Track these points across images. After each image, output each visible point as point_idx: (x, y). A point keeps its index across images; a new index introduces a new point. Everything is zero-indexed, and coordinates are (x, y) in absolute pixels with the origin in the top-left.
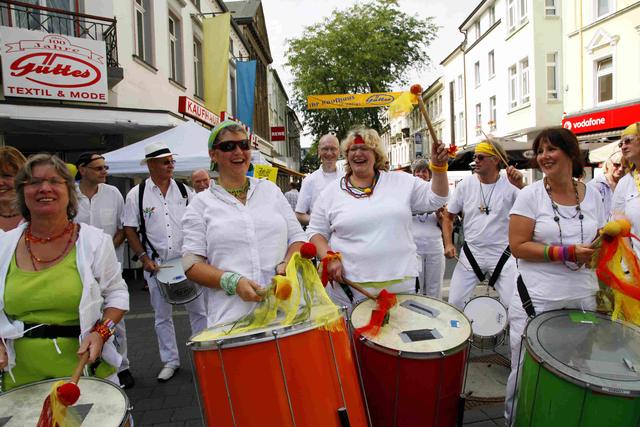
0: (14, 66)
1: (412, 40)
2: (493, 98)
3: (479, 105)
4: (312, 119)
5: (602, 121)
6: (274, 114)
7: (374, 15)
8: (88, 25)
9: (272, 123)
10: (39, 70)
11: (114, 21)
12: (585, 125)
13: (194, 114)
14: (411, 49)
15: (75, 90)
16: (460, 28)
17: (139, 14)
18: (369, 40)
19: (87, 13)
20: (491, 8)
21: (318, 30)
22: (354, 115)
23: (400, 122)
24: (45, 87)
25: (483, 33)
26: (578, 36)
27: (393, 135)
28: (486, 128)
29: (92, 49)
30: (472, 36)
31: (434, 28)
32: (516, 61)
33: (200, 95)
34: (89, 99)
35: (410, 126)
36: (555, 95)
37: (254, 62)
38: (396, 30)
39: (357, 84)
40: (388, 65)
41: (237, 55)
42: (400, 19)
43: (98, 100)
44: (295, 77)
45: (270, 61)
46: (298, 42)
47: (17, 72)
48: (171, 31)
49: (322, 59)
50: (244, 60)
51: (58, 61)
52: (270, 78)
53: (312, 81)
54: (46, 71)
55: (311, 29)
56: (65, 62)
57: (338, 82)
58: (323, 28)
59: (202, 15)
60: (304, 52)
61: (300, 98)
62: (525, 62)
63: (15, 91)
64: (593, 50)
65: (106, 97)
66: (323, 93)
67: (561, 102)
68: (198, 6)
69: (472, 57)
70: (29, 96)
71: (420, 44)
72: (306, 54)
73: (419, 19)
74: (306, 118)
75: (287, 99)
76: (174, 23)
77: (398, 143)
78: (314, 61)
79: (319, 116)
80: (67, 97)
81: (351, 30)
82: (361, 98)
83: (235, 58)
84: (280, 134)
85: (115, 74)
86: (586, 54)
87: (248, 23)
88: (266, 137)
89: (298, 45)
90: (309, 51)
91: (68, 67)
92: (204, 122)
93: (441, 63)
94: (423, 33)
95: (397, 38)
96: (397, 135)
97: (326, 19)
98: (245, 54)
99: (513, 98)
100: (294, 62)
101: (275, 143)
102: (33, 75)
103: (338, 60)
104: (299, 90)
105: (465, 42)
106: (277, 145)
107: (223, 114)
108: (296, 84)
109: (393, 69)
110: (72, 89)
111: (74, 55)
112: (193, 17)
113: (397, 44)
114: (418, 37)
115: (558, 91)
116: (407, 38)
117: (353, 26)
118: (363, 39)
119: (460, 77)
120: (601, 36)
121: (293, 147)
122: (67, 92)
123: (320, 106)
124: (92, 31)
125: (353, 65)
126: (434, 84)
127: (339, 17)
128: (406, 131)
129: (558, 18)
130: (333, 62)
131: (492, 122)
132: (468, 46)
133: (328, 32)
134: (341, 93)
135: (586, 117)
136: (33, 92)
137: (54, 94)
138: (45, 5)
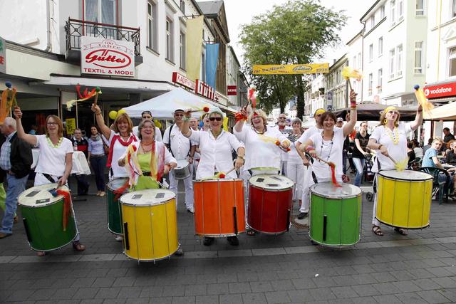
0: (87, 57)
1: (329, 26)
2: (381, 70)
3: (371, 75)
4: (256, 80)
5: (449, 90)
6: (230, 77)
7: (302, 8)
8: (123, 33)
9: (228, 83)
10: (99, 59)
11: (139, 30)
12: (439, 92)
13: (181, 82)
14: (327, 33)
15: (118, 70)
16: (361, 20)
17: (150, 21)
18: (297, 27)
19: (123, 25)
20: (382, 7)
21: (262, 19)
22: (285, 79)
23: (318, 83)
24: (102, 68)
25: (376, 24)
26: (438, 31)
27: (313, 92)
28: (375, 91)
29: (127, 46)
30: (369, 26)
31: (345, 18)
32: (395, 46)
33: (183, 68)
34: (125, 75)
35: (325, 86)
36: (420, 70)
37: (217, 45)
38: (318, 19)
39: (288, 57)
40: (311, 44)
41: (206, 39)
42: (321, 11)
43: (129, 75)
44: (245, 51)
45: (228, 41)
46: (248, 27)
47: (89, 60)
48: (167, 29)
49: (264, 39)
50: (211, 43)
51: (110, 54)
52: (228, 52)
53: (257, 55)
54: (103, 59)
55: (257, 18)
56: (112, 54)
57: (275, 56)
58: (266, 17)
59: (186, 17)
60: (252, 34)
61: (248, 66)
62: (400, 47)
63: (87, 70)
64: (447, 41)
65: (134, 74)
66: (264, 63)
67: (424, 76)
68: (183, 12)
69: (368, 40)
70: (94, 73)
71: (334, 29)
72: (254, 36)
73: (334, 11)
74: (252, 80)
75: (239, 66)
76: (169, 23)
77: (316, 98)
78: (259, 41)
79: (261, 79)
80: (113, 74)
81: (285, 19)
82: (289, 68)
83: (205, 42)
84: (233, 90)
85: (139, 60)
86: (442, 42)
87: (214, 17)
88: (223, 92)
89: (248, 29)
90: (256, 34)
91: (114, 57)
92: (186, 87)
93: (348, 44)
94: (337, 21)
95: (318, 25)
96: (316, 92)
97: (269, 11)
98: (212, 39)
99: (392, 71)
100: (245, 41)
101: (230, 97)
102: (96, 61)
103: (275, 39)
104: (248, 60)
105: (364, 30)
106: (231, 98)
107: (197, 81)
108: (246, 56)
109: (314, 46)
110: (116, 69)
111: (117, 50)
112: (180, 19)
113: (317, 29)
114: (333, 24)
115: (423, 68)
116: (325, 25)
117: (287, 16)
118: (293, 26)
119: (360, 54)
120: (453, 31)
121: (242, 99)
122: (113, 70)
123: (260, 73)
124: (127, 36)
125: (286, 44)
126: (342, 58)
127: (278, 10)
128: (322, 90)
129: (425, 17)
130: (272, 42)
131: (379, 87)
132: (365, 33)
133: (269, 20)
134: (276, 64)
135: (440, 86)
136: (96, 71)
137: (106, 72)
138: (101, 22)
